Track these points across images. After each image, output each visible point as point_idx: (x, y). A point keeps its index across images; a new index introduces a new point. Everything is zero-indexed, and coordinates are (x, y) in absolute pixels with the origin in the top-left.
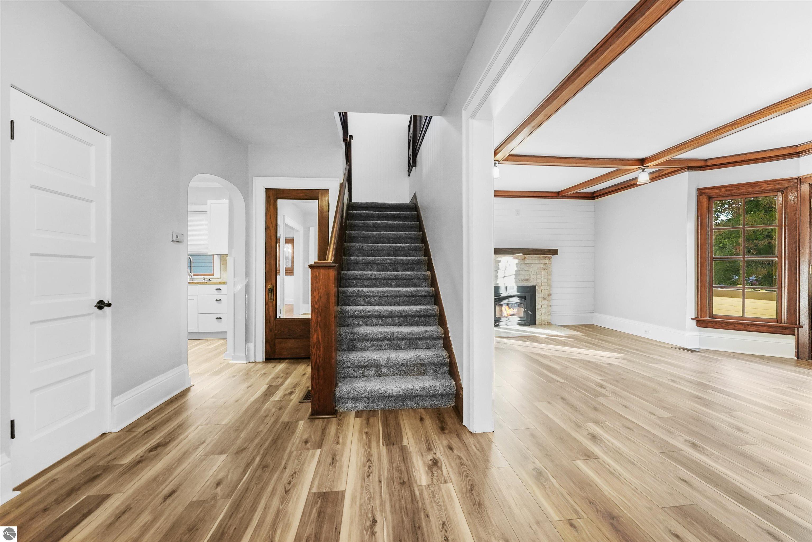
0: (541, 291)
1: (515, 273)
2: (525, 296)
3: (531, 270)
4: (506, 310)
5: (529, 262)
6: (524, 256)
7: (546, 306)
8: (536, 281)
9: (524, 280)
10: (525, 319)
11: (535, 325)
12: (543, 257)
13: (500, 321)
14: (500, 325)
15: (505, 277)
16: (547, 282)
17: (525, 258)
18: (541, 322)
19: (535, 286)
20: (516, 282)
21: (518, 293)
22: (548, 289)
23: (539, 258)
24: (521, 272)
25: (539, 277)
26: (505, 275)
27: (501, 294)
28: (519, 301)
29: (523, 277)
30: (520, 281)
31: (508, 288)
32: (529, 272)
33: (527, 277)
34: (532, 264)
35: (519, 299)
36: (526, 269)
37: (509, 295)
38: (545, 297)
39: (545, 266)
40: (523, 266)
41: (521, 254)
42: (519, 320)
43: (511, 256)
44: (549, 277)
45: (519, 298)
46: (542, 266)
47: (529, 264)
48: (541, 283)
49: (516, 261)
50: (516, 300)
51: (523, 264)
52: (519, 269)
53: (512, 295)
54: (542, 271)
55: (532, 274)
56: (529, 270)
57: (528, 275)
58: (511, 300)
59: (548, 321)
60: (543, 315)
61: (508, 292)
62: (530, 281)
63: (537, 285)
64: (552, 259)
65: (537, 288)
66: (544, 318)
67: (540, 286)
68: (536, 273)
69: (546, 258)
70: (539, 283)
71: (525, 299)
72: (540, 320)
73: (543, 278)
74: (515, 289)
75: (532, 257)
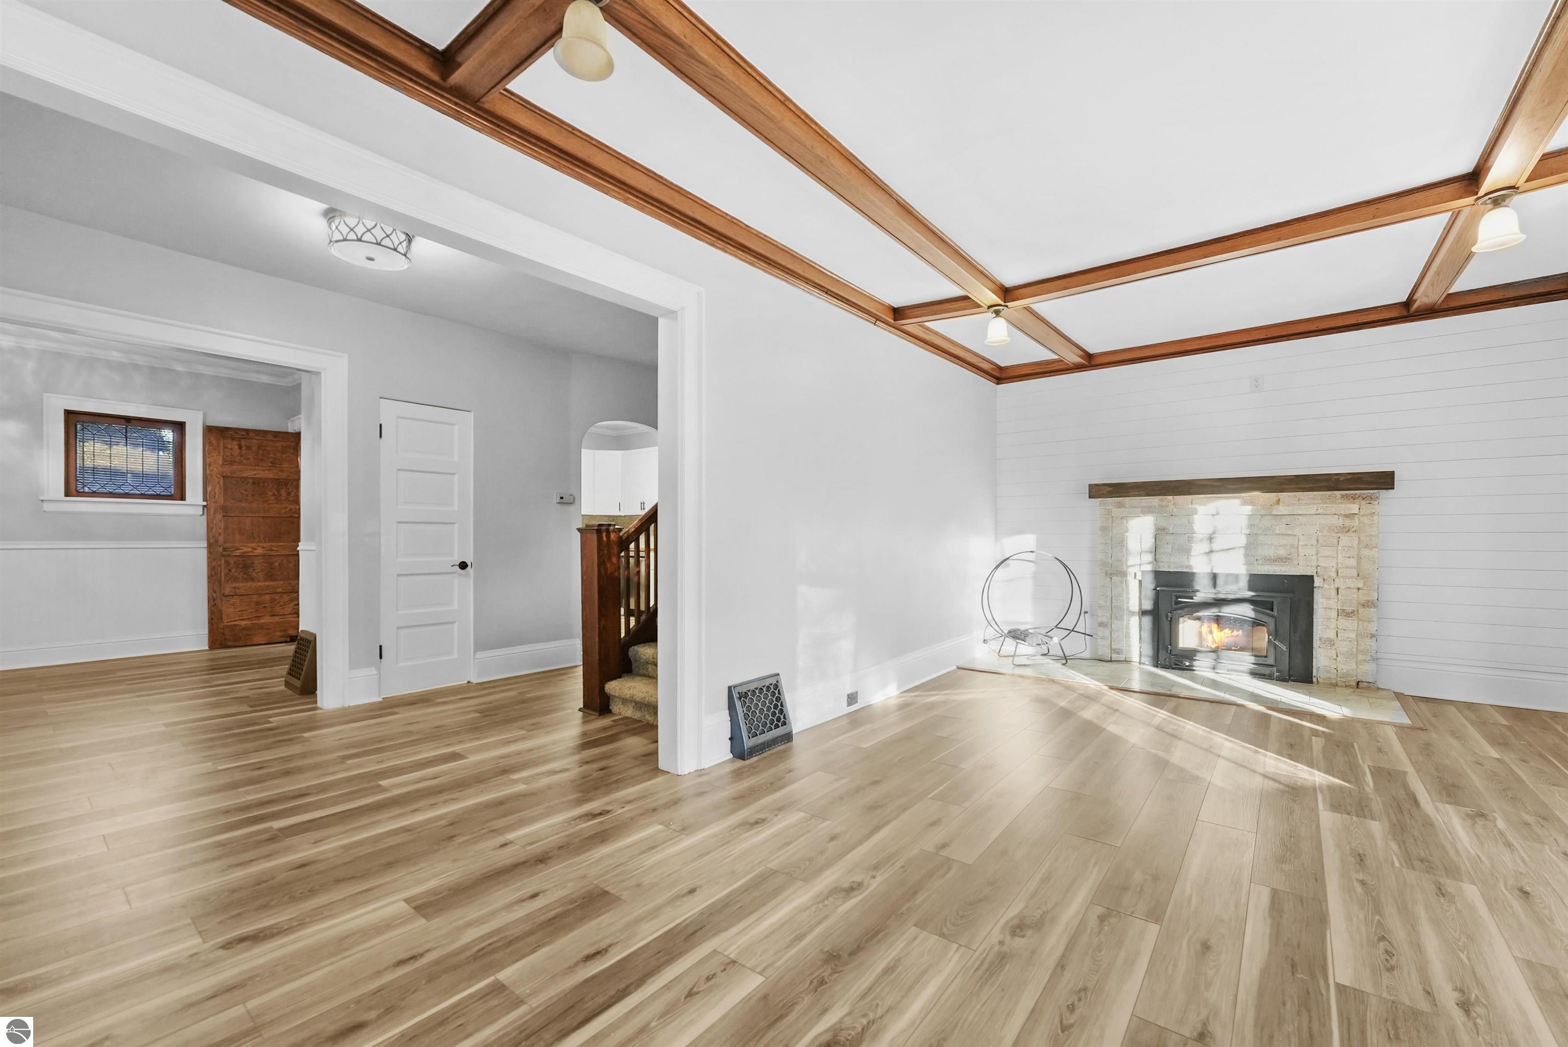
0: (1334, 592)
1: (1243, 542)
2: (1272, 602)
3: (1297, 531)
4: (1211, 632)
5: (1286, 513)
6: (1278, 497)
7: (1353, 635)
8: (1313, 564)
9: (1275, 561)
10: (1271, 661)
11: (1311, 682)
12: (1344, 496)
13: (1195, 658)
14: (1194, 668)
15: (1211, 551)
16: (1358, 567)
17: (1278, 502)
18: (1333, 676)
19: (1311, 578)
20: (1248, 563)
21: (1252, 594)
22: (1361, 586)
23: (1331, 500)
24: (1261, 538)
25: (1326, 551)
26: (1214, 548)
27: (1198, 594)
28: (1252, 614)
29: (1271, 553)
30: (1260, 562)
31: (1220, 581)
32: (1290, 539)
33: (1282, 552)
34: (1300, 517)
35: (1253, 610)
36: (1280, 528)
37: (1222, 596)
38: (1349, 609)
39: (1348, 523)
40: (1268, 522)
42: (1254, 662)
43: (1234, 498)
44: (1365, 552)
45: (1252, 607)
46: (1338, 521)
47: (1289, 518)
48: (1334, 570)
49: (1248, 509)
50: (1247, 611)
51: (1270, 518)
52: (1256, 531)
53: (1233, 596)
54: (1340, 535)
55: (1301, 543)
56: (1290, 532)
57: (1285, 545)
58: (1229, 611)
59: (1360, 678)
60: (1339, 659)
61: (1218, 589)
62: (1296, 562)
63: (1320, 573)
64: (1374, 502)
65: (1317, 582)
66: (1346, 667)
67: (1330, 577)
68: (1314, 542)
69: (1354, 498)
70: (1326, 568)
71: (1272, 610)
72: (1328, 672)
73: (1340, 556)
74: (1244, 583)
75: (1302, 497)
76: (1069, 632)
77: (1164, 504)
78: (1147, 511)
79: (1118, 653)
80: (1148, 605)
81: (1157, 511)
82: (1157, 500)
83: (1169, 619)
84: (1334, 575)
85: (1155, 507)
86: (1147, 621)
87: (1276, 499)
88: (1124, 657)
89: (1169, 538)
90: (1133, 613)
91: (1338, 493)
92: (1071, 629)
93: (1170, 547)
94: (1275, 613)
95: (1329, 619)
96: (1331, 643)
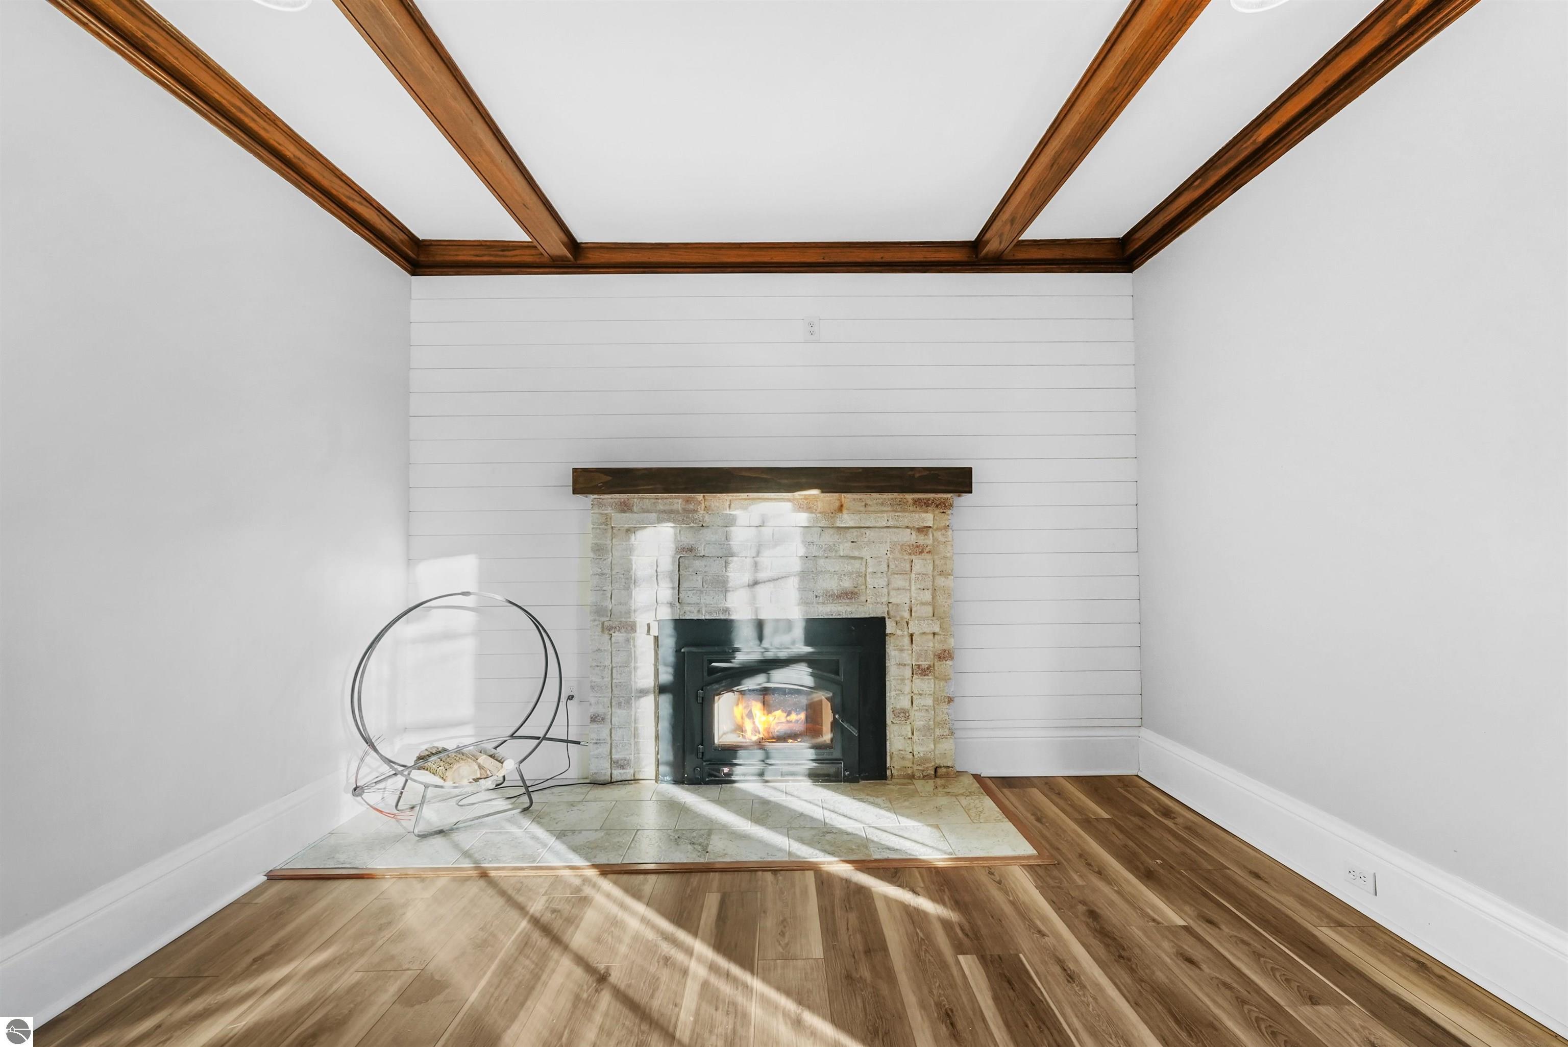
0: (908, 640)
1: (796, 566)
2: (838, 662)
3: (865, 553)
4: (755, 715)
5: (851, 524)
6: (840, 500)
7: (930, 702)
8: (885, 600)
9: (839, 597)
10: (837, 754)
11: (884, 778)
12: (915, 502)
13: (735, 761)
14: (733, 778)
15: (756, 583)
16: (935, 603)
17: (841, 508)
18: (909, 764)
19: (882, 622)
20: (804, 602)
21: (809, 649)
22: (940, 631)
23: (902, 506)
24: (822, 561)
25: (899, 582)
26: (762, 576)
27: (738, 653)
28: (809, 681)
29: (832, 584)
30: (821, 600)
31: (767, 631)
32: (857, 564)
33: (847, 584)
34: (868, 531)
35: (812, 675)
36: (845, 548)
37: (770, 655)
38: (927, 664)
39: (922, 539)
40: (829, 538)
41: (815, 492)
42: (815, 756)
43: (789, 500)
44: (942, 581)
45: (810, 670)
46: (909, 537)
47: (853, 532)
48: (907, 608)
49: (803, 518)
50: (801, 675)
51: (831, 531)
52: (814, 551)
53: (783, 655)
54: (912, 557)
55: (870, 569)
56: (857, 554)
57: (851, 573)
58: (778, 678)
59: (939, 762)
60: (914, 738)
61: (765, 643)
62: (863, 598)
63: (892, 613)
64: (949, 511)
65: (890, 627)
66: (924, 747)
67: (903, 618)
68: (885, 568)
69: (927, 503)
70: (898, 605)
71: (837, 674)
72: (903, 758)
73: (913, 588)
74: (798, 632)
75: (872, 500)
77: (693, 507)
78: (665, 518)
79: (622, 767)
80: (667, 676)
81: (682, 518)
82: (682, 501)
83: (700, 700)
84: (909, 615)
85: (679, 512)
86: (666, 703)
87: (838, 503)
88: (631, 772)
89: (697, 564)
90: (645, 693)
91: (910, 497)
92: (541, 735)
93: (699, 578)
94: (841, 678)
95: (904, 679)
96: (906, 715)
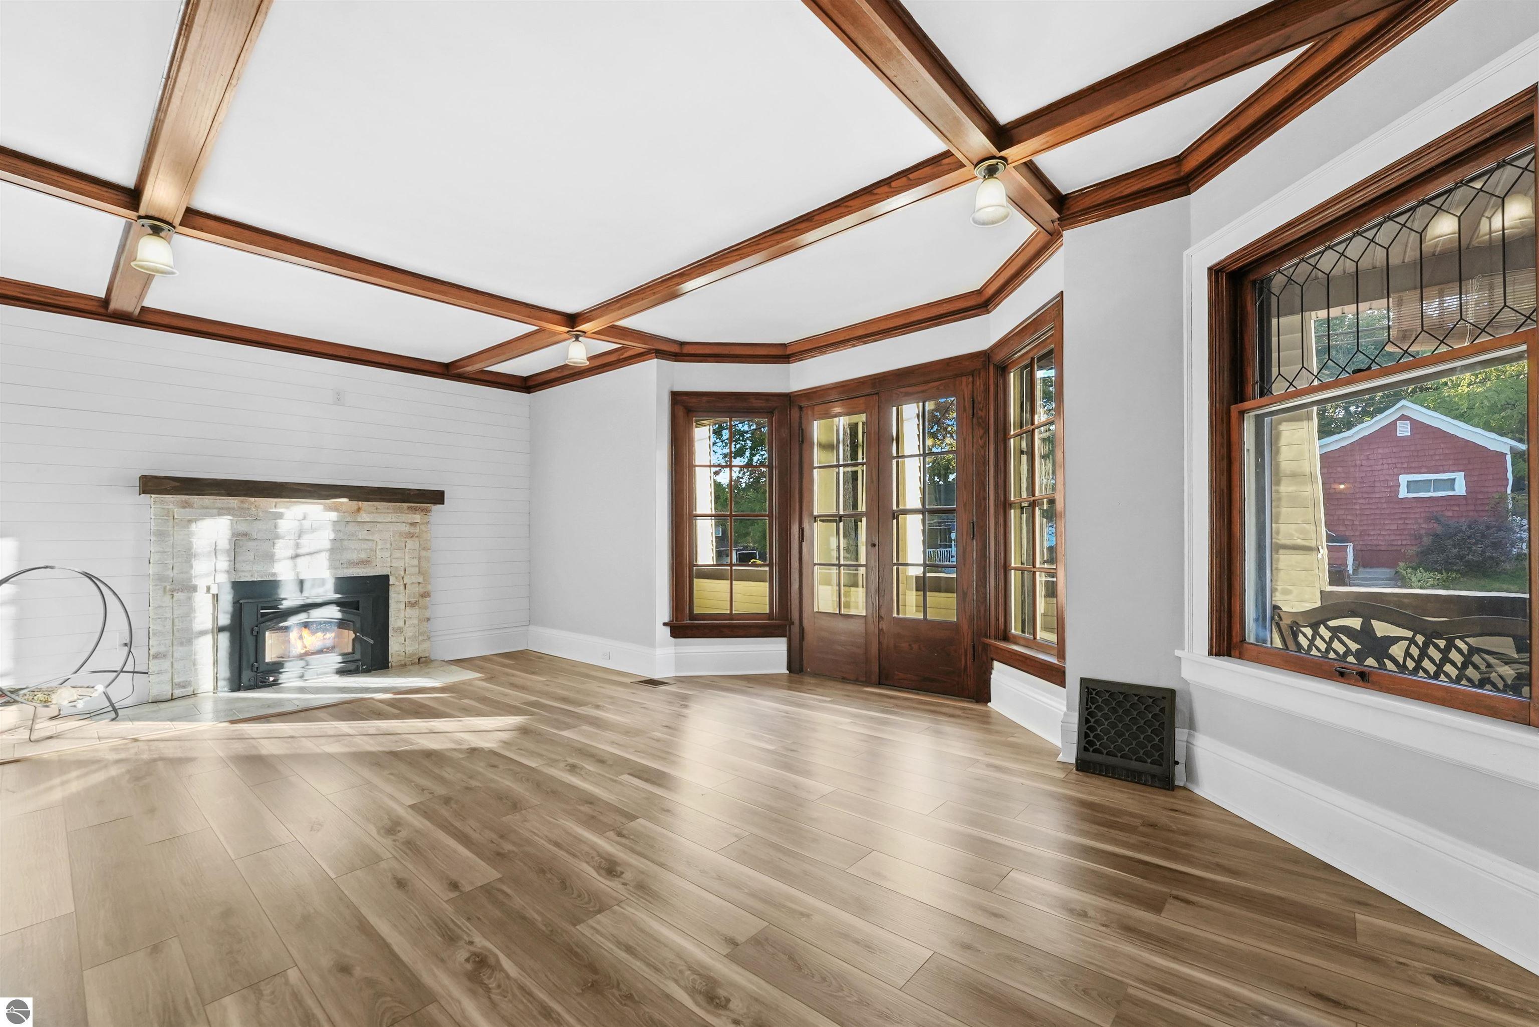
0: (402, 587)
1: (327, 545)
2: (358, 601)
3: (376, 537)
4: (301, 637)
5: (368, 520)
6: (358, 505)
7: (416, 621)
8: (389, 565)
9: (357, 564)
10: (357, 656)
11: (387, 667)
12: (409, 507)
13: (281, 670)
14: (280, 682)
15: (297, 556)
16: (419, 566)
17: (359, 510)
18: (402, 658)
19: (387, 577)
20: (332, 567)
21: (339, 596)
22: (421, 580)
23: (400, 510)
24: (346, 542)
25: (397, 554)
26: (300, 551)
27: (284, 602)
28: (339, 615)
29: (354, 556)
30: (345, 566)
31: (307, 586)
32: (370, 544)
33: (363, 556)
34: (378, 525)
35: (340, 611)
36: (362, 534)
37: (309, 601)
38: (413, 600)
39: (412, 530)
40: (351, 528)
41: (345, 500)
42: (341, 660)
43: (321, 504)
44: (424, 553)
45: (339, 608)
46: (406, 528)
47: (370, 525)
48: (403, 569)
49: (333, 516)
50: (334, 612)
51: (353, 524)
52: (341, 536)
53: (319, 600)
54: (407, 540)
55: (379, 547)
56: (370, 538)
57: (366, 549)
58: (317, 614)
59: (421, 655)
60: (407, 643)
61: (305, 594)
62: (374, 564)
63: (393, 572)
64: (429, 514)
65: (392, 580)
66: (411, 648)
67: (399, 575)
68: (389, 546)
69: (416, 509)
70: (396, 567)
71: (358, 610)
72: (399, 655)
73: (407, 557)
74: (330, 585)
75: (379, 507)
76: (115, 674)
77: (246, 506)
78: (222, 512)
79: (184, 687)
80: (225, 620)
81: (238, 514)
82: (236, 502)
83: (255, 633)
84: (402, 573)
85: (234, 509)
86: (224, 639)
87: (356, 507)
88: (192, 689)
89: (251, 544)
90: (203, 633)
91: (405, 505)
92: (118, 669)
93: (252, 554)
94: (360, 611)
95: (399, 610)
96: (400, 630)
